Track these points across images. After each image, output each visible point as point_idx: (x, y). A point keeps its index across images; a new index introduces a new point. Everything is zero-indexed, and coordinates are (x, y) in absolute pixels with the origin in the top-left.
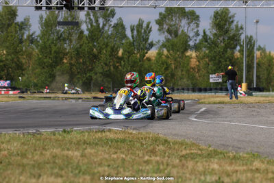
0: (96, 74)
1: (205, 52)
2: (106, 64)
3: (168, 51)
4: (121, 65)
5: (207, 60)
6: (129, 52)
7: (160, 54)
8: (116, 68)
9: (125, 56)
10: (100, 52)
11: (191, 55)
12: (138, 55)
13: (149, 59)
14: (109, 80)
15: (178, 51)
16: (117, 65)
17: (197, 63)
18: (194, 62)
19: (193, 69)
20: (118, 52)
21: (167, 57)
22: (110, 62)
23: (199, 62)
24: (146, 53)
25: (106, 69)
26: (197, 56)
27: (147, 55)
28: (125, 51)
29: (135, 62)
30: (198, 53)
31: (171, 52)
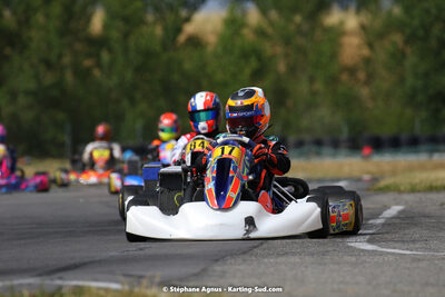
0: (14, 96)
1: (390, 13)
2: (48, 65)
3: (264, 11)
4: (99, 65)
5: (398, 38)
6: (126, 20)
7: (234, 24)
8: (83, 75)
9: (115, 34)
10: (25, 22)
11: (342, 23)
12: (159, 31)
13: (195, 42)
14: (61, 116)
15: (295, 10)
16: (88, 63)
17: (366, 52)
18: (352, 48)
19: (352, 71)
20: (88, 19)
21: (260, 33)
22: (60, 56)
23: (370, 46)
24: (188, 20)
25: (49, 78)
26: (363, 27)
27: (189, 29)
28: (112, 16)
29: (148, 54)
30: (365, 18)
31: (274, 14)
